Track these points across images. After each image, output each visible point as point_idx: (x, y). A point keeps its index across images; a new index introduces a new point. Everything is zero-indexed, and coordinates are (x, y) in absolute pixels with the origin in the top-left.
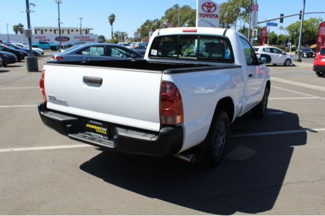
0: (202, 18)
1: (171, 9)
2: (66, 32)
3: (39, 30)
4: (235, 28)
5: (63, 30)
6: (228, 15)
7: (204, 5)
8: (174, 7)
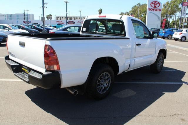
0: (150, 11)
1: (135, 6)
2: (73, 19)
3: (59, 17)
4: (175, 17)
5: (72, 18)
6: (171, 9)
7: (152, 3)
8: (138, 4)
